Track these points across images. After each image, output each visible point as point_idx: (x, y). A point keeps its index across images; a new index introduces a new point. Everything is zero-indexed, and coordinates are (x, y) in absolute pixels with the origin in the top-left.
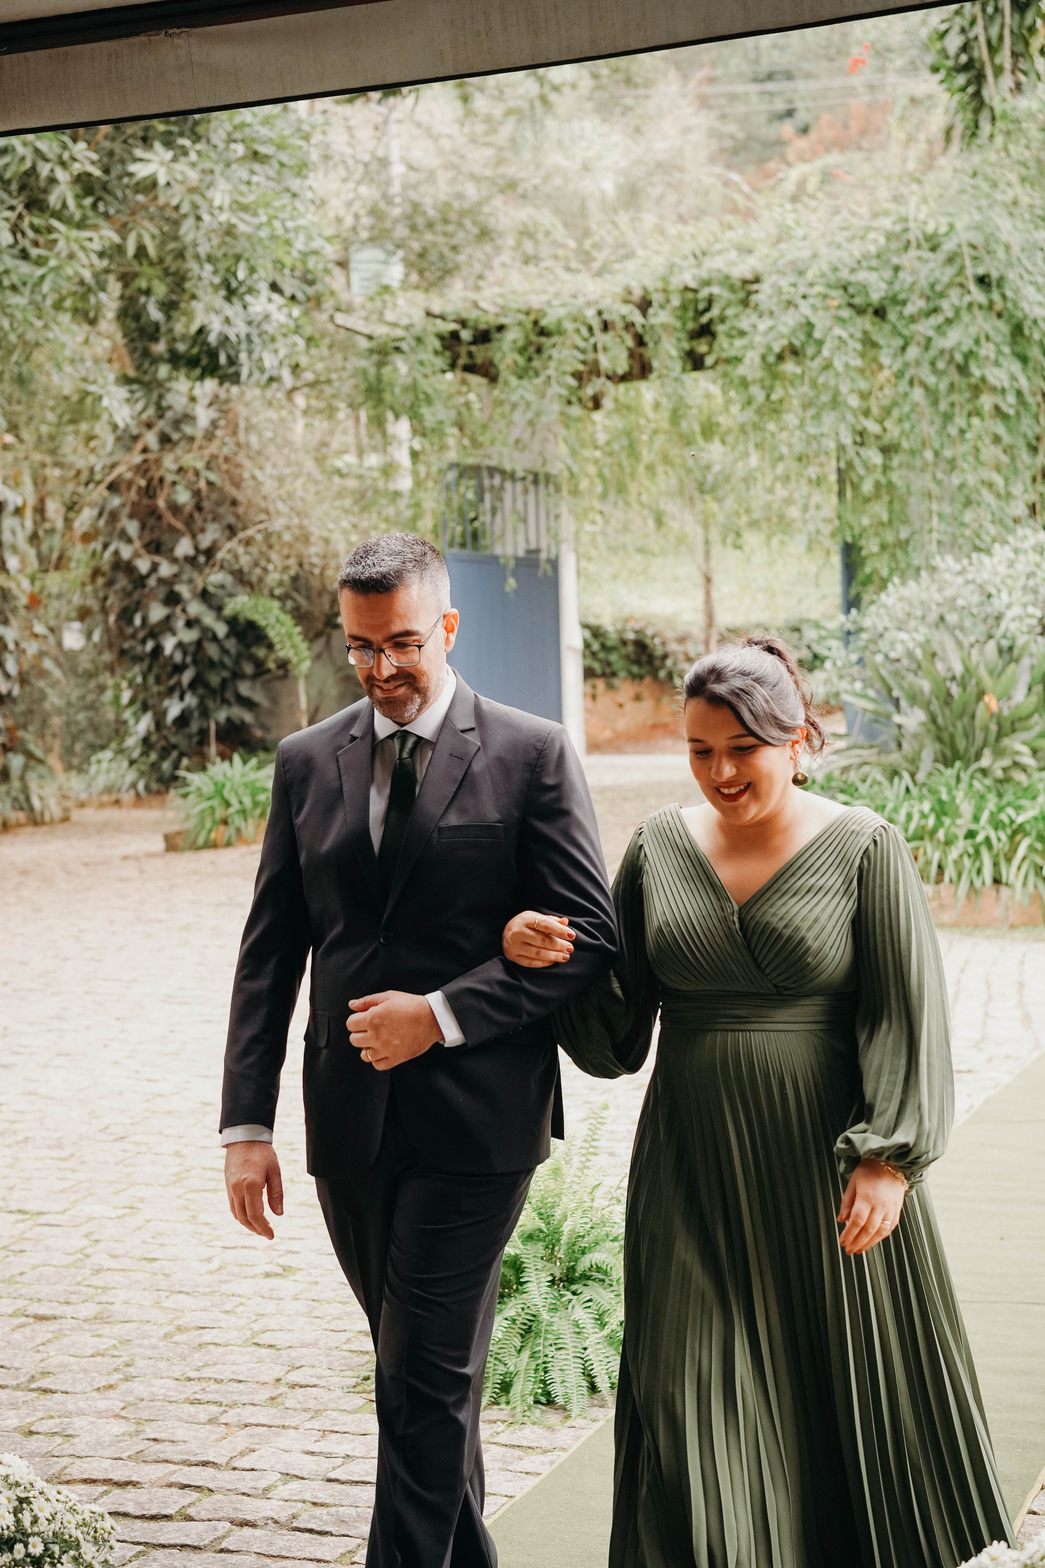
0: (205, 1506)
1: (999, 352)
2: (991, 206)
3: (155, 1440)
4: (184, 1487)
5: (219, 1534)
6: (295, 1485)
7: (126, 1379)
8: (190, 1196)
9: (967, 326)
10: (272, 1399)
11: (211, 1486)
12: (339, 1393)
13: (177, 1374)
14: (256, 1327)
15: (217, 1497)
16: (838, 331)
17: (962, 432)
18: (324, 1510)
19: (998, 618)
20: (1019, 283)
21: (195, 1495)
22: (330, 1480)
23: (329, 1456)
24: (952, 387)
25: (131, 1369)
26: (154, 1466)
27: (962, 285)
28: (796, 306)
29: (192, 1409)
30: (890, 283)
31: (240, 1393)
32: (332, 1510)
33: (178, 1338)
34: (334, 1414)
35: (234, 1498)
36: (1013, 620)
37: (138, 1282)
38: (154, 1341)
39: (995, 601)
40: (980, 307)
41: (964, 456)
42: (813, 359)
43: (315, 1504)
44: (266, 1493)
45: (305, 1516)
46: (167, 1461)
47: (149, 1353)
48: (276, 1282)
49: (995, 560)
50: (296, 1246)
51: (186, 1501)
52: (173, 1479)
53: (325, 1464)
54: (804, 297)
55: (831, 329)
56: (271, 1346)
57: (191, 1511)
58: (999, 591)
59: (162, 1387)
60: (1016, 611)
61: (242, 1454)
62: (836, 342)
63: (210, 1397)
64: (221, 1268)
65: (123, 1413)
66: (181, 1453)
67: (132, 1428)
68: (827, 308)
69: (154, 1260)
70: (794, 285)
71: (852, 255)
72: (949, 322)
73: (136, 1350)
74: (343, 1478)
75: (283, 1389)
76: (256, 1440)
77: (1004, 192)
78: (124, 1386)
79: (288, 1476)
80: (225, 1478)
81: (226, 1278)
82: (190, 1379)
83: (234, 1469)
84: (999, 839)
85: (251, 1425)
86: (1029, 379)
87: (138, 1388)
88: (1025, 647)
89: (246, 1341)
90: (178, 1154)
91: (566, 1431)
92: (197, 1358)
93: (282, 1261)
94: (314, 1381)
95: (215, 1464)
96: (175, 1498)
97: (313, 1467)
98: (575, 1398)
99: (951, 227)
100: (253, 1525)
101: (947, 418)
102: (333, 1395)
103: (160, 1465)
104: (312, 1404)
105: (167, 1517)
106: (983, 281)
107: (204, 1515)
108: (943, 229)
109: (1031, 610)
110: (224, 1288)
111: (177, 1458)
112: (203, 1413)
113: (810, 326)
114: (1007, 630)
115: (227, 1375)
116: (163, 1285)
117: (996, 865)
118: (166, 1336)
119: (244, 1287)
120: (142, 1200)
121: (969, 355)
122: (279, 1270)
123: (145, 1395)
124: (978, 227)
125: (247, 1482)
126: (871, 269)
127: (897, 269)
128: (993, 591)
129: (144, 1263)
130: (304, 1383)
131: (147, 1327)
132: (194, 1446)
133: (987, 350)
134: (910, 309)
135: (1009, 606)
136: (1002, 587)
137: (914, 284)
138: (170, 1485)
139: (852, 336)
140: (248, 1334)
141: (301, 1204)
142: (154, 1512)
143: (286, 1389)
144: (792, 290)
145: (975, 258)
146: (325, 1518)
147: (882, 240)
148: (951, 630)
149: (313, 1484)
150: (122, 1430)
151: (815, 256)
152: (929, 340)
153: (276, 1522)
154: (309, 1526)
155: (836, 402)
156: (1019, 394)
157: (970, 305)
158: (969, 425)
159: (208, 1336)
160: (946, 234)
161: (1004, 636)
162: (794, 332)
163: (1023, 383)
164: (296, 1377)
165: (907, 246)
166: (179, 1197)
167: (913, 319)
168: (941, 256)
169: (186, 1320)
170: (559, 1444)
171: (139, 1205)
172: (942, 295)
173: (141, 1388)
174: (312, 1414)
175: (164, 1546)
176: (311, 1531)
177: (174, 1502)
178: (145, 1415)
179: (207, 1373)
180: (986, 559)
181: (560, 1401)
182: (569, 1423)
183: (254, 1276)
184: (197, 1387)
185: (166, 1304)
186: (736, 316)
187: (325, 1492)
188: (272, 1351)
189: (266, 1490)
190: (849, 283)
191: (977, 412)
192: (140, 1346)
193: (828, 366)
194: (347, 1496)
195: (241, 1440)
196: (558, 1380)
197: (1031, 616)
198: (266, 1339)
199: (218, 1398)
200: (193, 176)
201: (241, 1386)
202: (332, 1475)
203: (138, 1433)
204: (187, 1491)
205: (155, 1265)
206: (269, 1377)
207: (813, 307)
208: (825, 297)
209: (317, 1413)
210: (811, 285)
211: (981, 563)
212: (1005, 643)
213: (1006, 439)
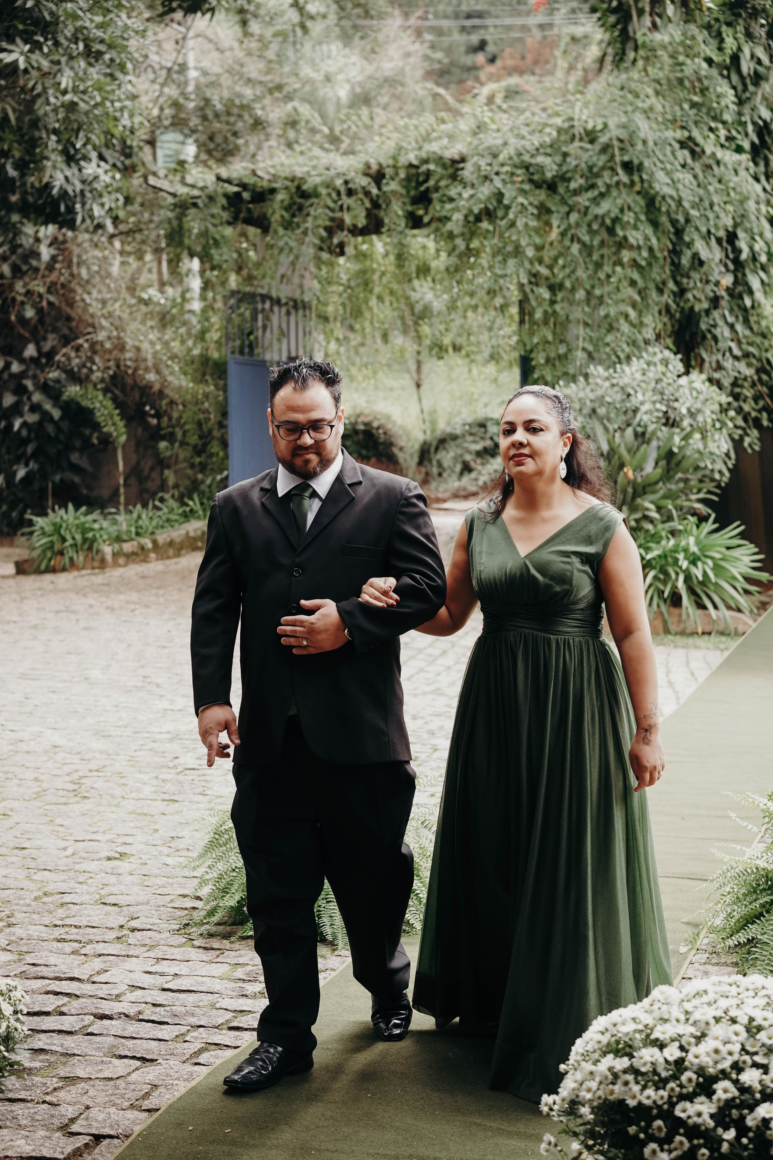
0: (75, 1005)
1: (637, 219)
2: (634, 111)
3: (33, 965)
4: (57, 994)
5: (86, 1023)
6: (139, 992)
7: (9, 926)
8: (47, 807)
9: (615, 198)
10: (118, 938)
11: (77, 993)
12: (168, 934)
13: (46, 923)
14: (103, 892)
15: (81, 1000)
16: (521, 200)
17: (608, 276)
18: (162, 1009)
19: (635, 411)
20: (654, 169)
21: (66, 999)
22: (164, 990)
23: (162, 974)
24: (602, 243)
25: (12, 919)
26: (34, 981)
27: (612, 169)
28: (491, 180)
29: (59, 944)
30: (560, 165)
31: (94, 934)
32: (168, 1008)
33: (45, 899)
34: (165, 948)
35: (95, 1001)
36: (646, 413)
37: (13, 863)
38: (28, 901)
39: (632, 398)
40: (625, 185)
41: (609, 294)
42: (502, 219)
43: (154, 1005)
44: (118, 998)
45: (147, 1012)
46: (43, 978)
47: (25, 909)
48: (116, 863)
49: (634, 369)
50: (129, 840)
51: (60, 1003)
52: (49, 989)
53: (160, 981)
54: (497, 174)
55: (515, 198)
56: (115, 905)
57: (64, 1009)
58: (636, 392)
59: (35, 931)
60: (648, 406)
61: (98, 973)
62: (519, 207)
63: (72, 937)
64: (74, 854)
65: (8, 948)
66: (54, 972)
67: (16, 957)
68: (513, 183)
69: (24, 848)
70: (490, 165)
71: (533, 144)
72: (602, 195)
73: (15, 907)
74: (175, 988)
75: (125, 932)
76: (108, 964)
77: (644, 101)
78: (8, 930)
79: (134, 987)
80: (87, 988)
81: (78, 860)
82: (56, 926)
83: (94, 983)
85: (104, 955)
86: (658, 239)
87: (18, 931)
88: (654, 433)
89: (96, 901)
90: (36, 779)
91: (335, 958)
92: (61, 912)
93: (119, 849)
94: (149, 927)
95: (78, 980)
96: (52, 1001)
97: (152, 981)
98: (340, 936)
99: (605, 125)
100: (110, 1018)
101: (598, 265)
102: (163, 936)
103: (39, 981)
104: (148, 941)
105: (47, 1014)
106: (627, 166)
107: (73, 1011)
108: (599, 127)
109: (658, 406)
110: (77, 867)
111: (52, 975)
112: (68, 947)
113: (499, 196)
114: (641, 420)
115: (84, 923)
116: (32, 864)
118: (36, 899)
119: (93, 866)
120: (11, 810)
121: (616, 220)
122: (118, 856)
123: (24, 936)
124: (624, 126)
125: (103, 991)
126: (547, 154)
127: (565, 155)
128: (632, 392)
129: (16, 851)
130: (141, 927)
131: (22, 892)
132: (63, 968)
133: (629, 217)
134: (573, 185)
135: (642, 403)
136: (638, 389)
137: (577, 166)
138: (48, 993)
139: (531, 204)
140: (98, 897)
141: (130, 813)
142: (37, 1009)
143: (128, 932)
144: (488, 168)
145: (622, 149)
146: (163, 1013)
147: (555, 134)
148: (601, 420)
149: (152, 992)
150: (8, 959)
151: (505, 144)
152: (587, 208)
153: (127, 1016)
154: (151, 1018)
155: (518, 252)
156: (651, 250)
157: (618, 183)
158: (614, 272)
159: (67, 898)
160: (601, 131)
161: (639, 425)
162: (489, 199)
163: (654, 241)
164: (134, 924)
165: (573, 138)
166: (40, 808)
167: (576, 192)
168: (597, 147)
169: (50, 888)
170: (330, 966)
171: (9, 813)
172: (598, 175)
173: (21, 931)
174: (148, 948)
175: (45, 1032)
176: (153, 1022)
177: (51, 1003)
178: (25, 949)
179: (68, 922)
180: (627, 369)
181: (329, 938)
182: (336, 953)
183: (100, 859)
184: (62, 930)
185: (35, 877)
186: (447, 186)
187: (161, 998)
188: (116, 908)
189: (117, 996)
190: (530, 165)
191: (620, 263)
192: (17, 904)
193: (513, 224)
194: (178, 999)
195: (97, 964)
196: (328, 924)
197: (658, 410)
198: (112, 900)
199: (78, 938)
200: (45, 64)
201: (95, 930)
202: (166, 986)
203: (20, 960)
204: (60, 996)
205: (24, 851)
206: (115, 924)
207: (503, 181)
208: (512, 174)
209: (152, 947)
210: (502, 165)
211: (623, 371)
212: (640, 430)
213: (641, 283)
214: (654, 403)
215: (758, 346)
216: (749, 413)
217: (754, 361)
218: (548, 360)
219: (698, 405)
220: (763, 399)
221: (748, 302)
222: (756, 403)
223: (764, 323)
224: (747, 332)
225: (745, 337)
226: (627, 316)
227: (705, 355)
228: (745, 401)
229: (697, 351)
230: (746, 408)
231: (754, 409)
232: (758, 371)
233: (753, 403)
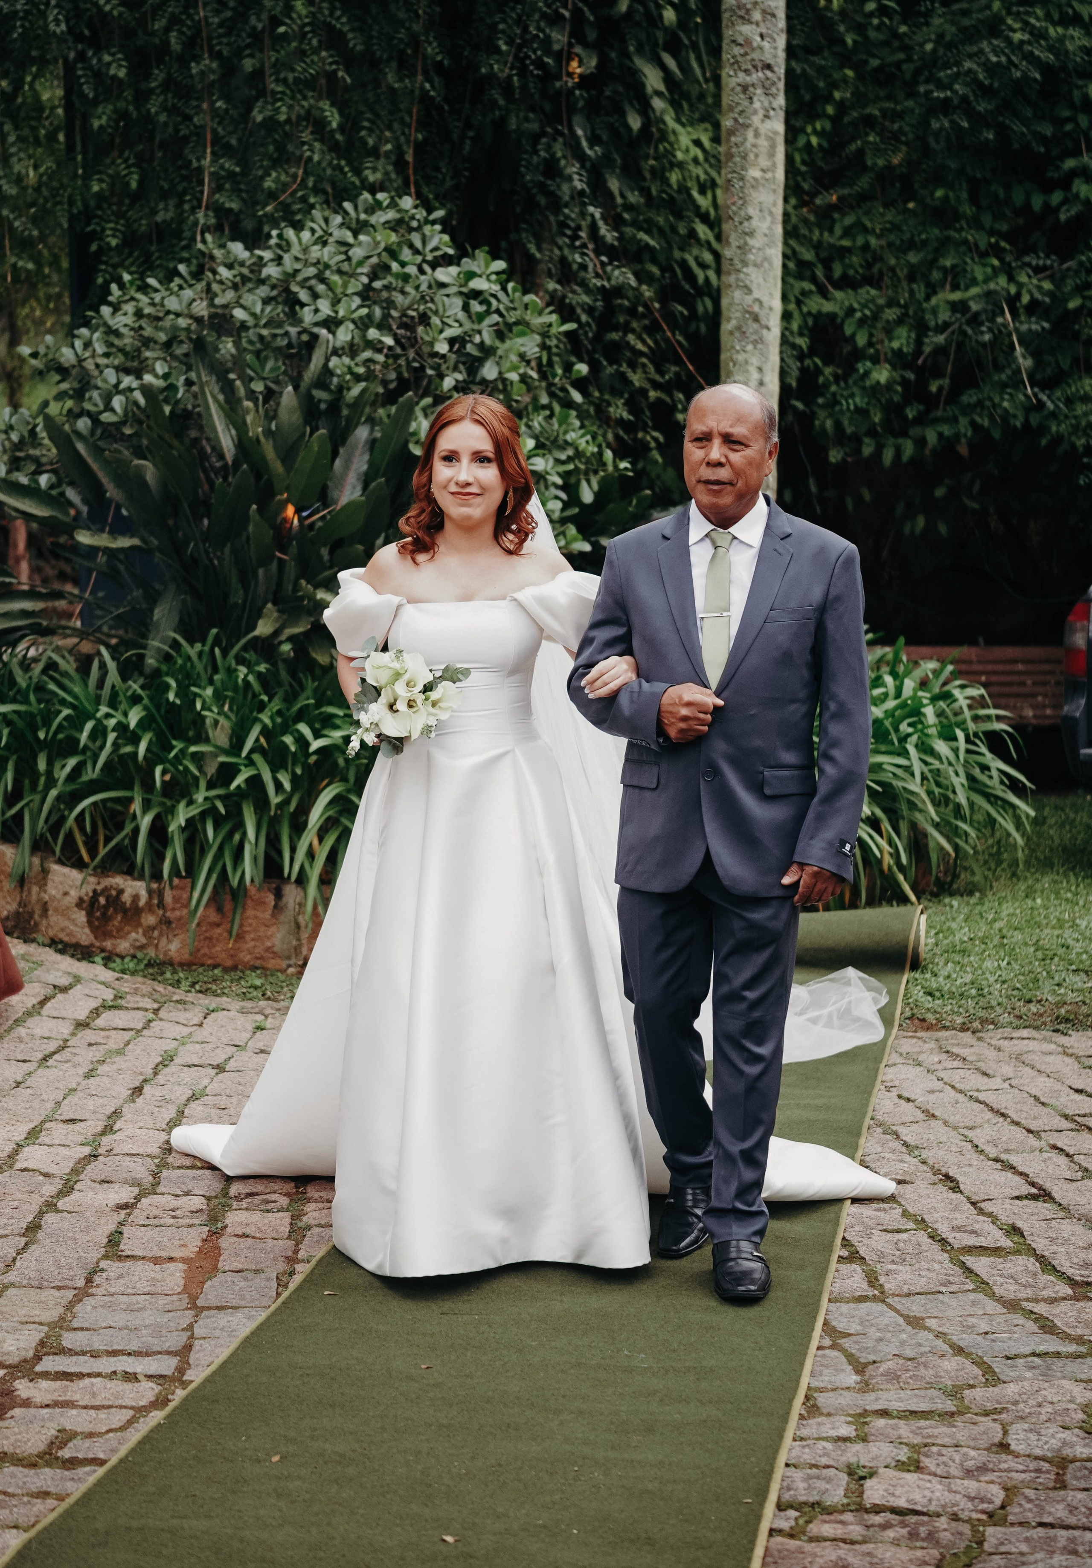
19: (309, 346)
36: (338, 351)
39: (303, 313)
58: (314, 295)
60: (344, 335)
84: (279, 786)
109: (373, 333)
114: (327, 371)
117: (273, 842)
128: (304, 296)
135: (331, 324)
136: (321, 288)
161: (319, 383)
197: (377, 347)
212: (320, 394)
213: (355, 42)
214: (363, 324)
215: (661, 232)
216: (643, 392)
217: (655, 270)
218: (131, 241)
219: (487, 337)
220: (679, 362)
221: (635, 122)
222: (662, 373)
223: (674, 177)
224: (634, 198)
225: (628, 207)
226: (320, 126)
227: (532, 249)
228: (633, 366)
229: (513, 236)
230: (636, 379)
231: (656, 385)
232: (663, 296)
233: (651, 368)
